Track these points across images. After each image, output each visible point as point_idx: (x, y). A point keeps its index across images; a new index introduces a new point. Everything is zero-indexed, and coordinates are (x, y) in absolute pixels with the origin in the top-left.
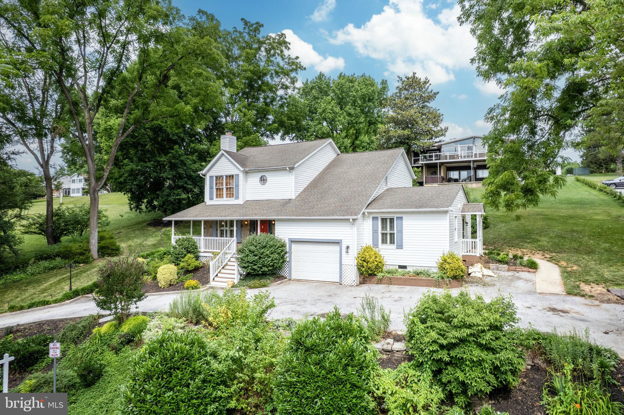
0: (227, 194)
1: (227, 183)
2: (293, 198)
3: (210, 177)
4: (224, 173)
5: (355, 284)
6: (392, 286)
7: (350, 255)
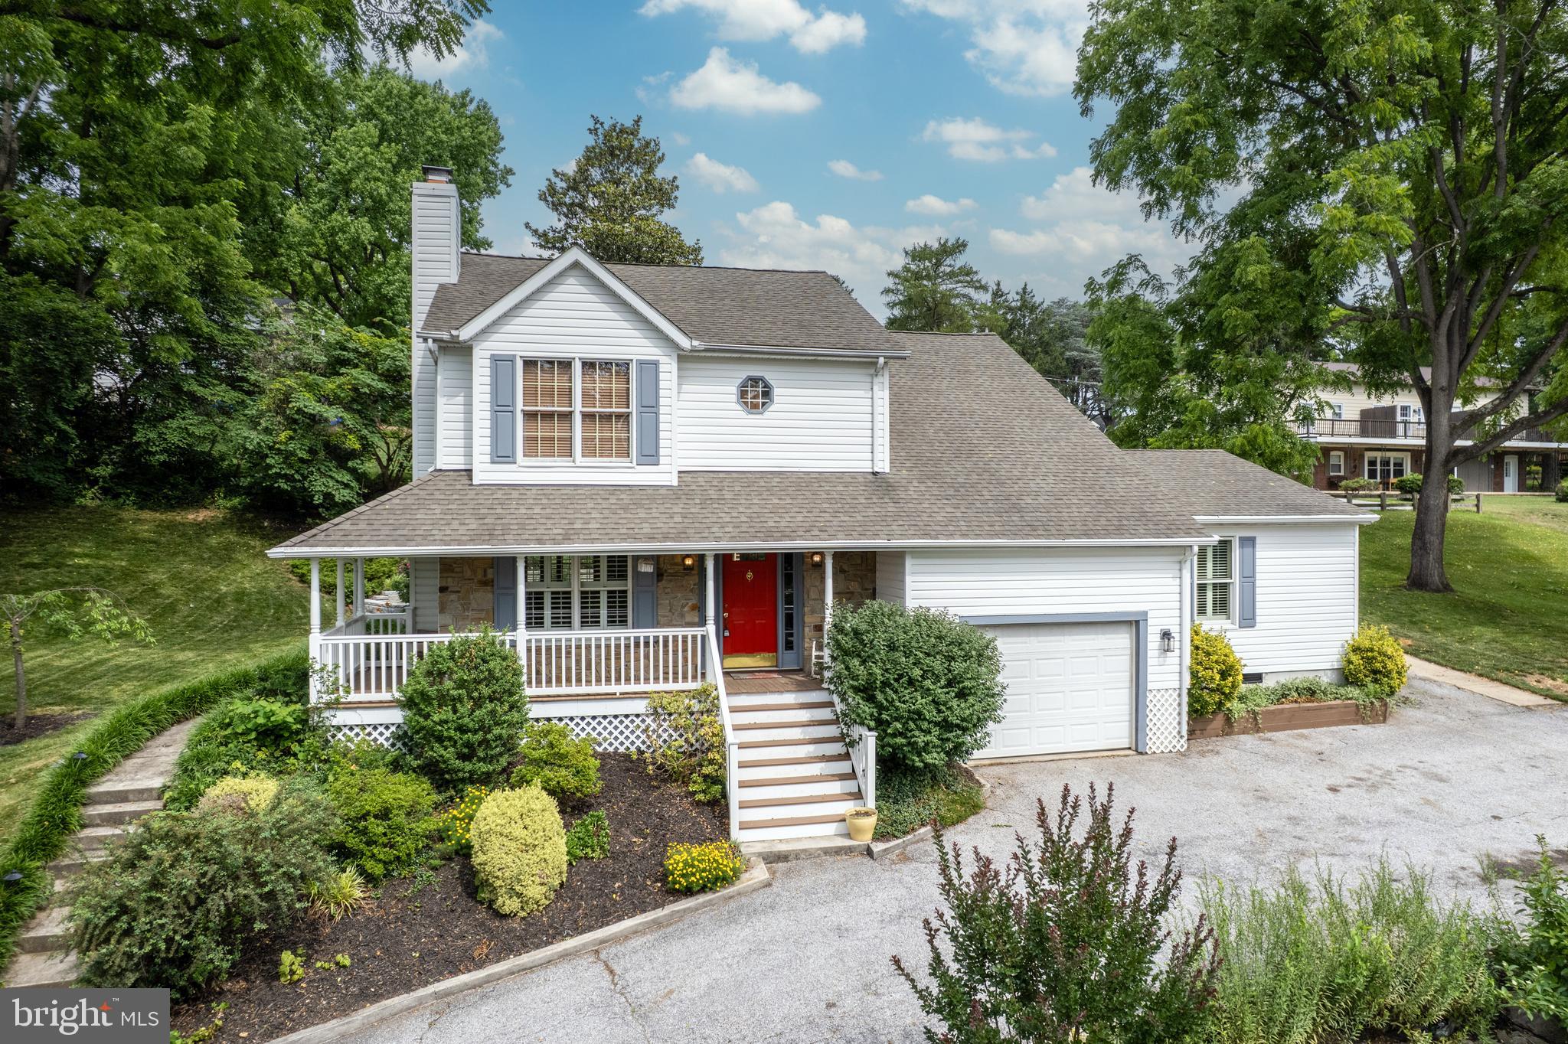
0: (589, 440)
1: (587, 396)
2: (883, 465)
3: (496, 360)
4: (577, 350)
5: (1182, 744)
6: (1269, 735)
7: (1173, 658)
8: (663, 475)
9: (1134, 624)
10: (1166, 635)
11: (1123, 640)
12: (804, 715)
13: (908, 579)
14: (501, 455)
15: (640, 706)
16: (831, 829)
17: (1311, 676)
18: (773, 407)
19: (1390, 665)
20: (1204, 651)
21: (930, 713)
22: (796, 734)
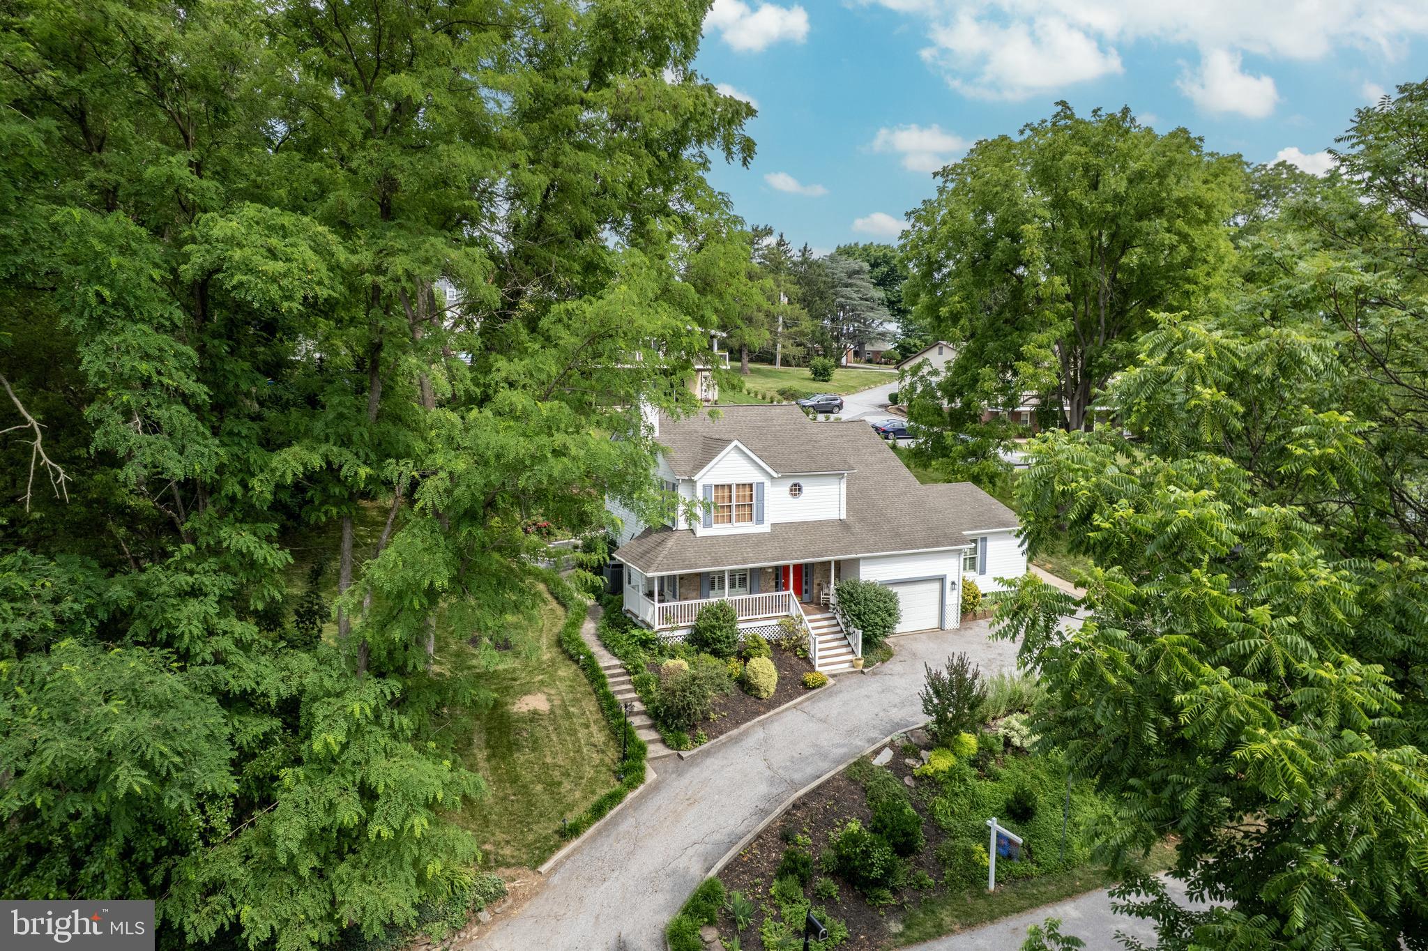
0: (738, 516)
1: (738, 497)
2: (843, 516)
3: (704, 486)
4: (733, 480)
5: (958, 626)
7: (955, 592)
8: (765, 528)
9: (942, 579)
10: (953, 583)
11: (936, 586)
12: (826, 623)
13: (861, 568)
14: (707, 525)
15: (775, 622)
16: (847, 665)
18: (803, 494)
20: (968, 588)
21: (880, 623)
22: (825, 630)
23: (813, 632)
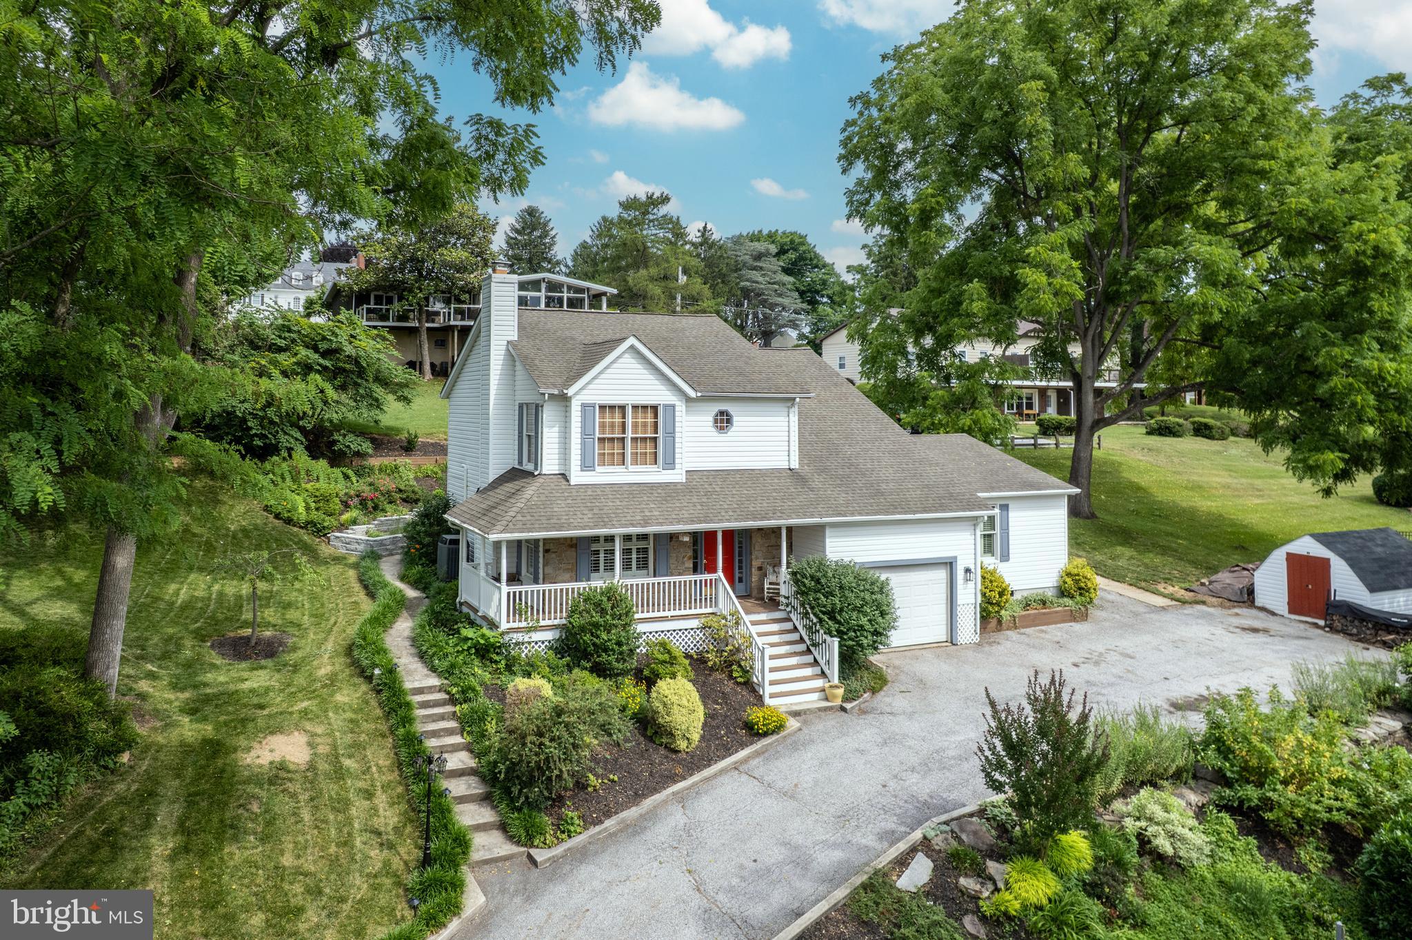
0: (635, 455)
1: (635, 425)
2: (795, 464)
3: (584, 406)
4: (629, 398)
5: (977, 639)
6: (1023, 630)
7: (971, 585)
8: (676, 476)
9: (950, 564)
10: (968, 571)
11: (941, 574)
12: (775, 627)
13: (828, 540)
14: (586, 466)
15: (694, 623)
16: (815, 696)
17: (1040, 591)
18: (733, 429)
19: (1089, 585)
20: (989, 578)
21: (868, 627)
22: (775, 639)
23: (760, 641)
